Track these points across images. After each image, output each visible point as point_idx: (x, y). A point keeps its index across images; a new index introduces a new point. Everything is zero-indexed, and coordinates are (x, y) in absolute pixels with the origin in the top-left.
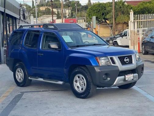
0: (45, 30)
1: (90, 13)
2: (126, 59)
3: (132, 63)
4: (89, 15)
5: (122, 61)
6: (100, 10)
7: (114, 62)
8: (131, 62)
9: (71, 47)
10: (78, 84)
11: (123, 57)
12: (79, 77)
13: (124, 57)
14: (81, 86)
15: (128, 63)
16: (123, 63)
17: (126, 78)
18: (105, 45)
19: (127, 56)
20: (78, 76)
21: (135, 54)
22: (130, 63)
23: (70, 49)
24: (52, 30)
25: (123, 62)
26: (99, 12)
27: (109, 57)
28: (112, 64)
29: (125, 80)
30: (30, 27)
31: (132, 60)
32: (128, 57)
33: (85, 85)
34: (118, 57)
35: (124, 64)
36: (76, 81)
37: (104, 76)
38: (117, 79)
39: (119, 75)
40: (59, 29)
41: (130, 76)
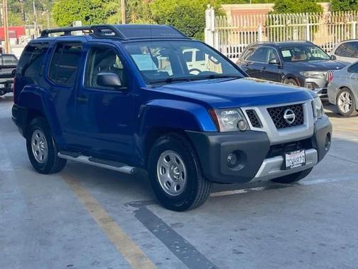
0: (94, 40)
1: (60, 15)
2: (289, 113)
3: (302, 123)
5: (277, 119)
6: (79, 9)
7: (256, 122)
8: (300, 121)
9: (151, 83)
11: (280, 108)
12: (168, 159)
13: (282, 110)
14: (174, 179)
15: (292, 125)
16: (281, 124)
17: (287, 162)
18: (239, 78)
19: (290, 107)
21: (311, 100)
22: (297, 124)
23: (148, 87)
24: (110, 41)
25: (280, 121)
26: (78, 13)
27: (244, 109)
28: (253, 128)
29: (283, 166)
30: (63, 33)
31: (303, 115)
32: (293, 110)
33: (183, 178)
34: (268, 109)
35: (281, 127)
37: (229, 158)
38: (264, 163)
39: (270, 155)
40: (126, 38)
41: (296, 157)
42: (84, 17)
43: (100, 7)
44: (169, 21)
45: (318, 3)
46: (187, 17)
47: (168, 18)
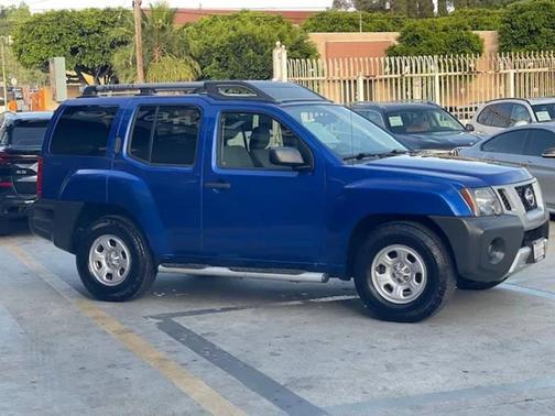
1: (25, 45)
2: (529, 193)
3: (537, 206)
4: (21, 51)
6: (61, 35)
7: (508, 205)
10: (387, 278)
12: (393, 255)
14: (399, 281)
17: (535, 253)
20: (391, 250)
25: (524, 203)
26: (57, 41)
27: (496, 189)
28: (506, 211)
33: (419, 281)
34: (516, 188)
35: (529, 209)
36: (382, 269)
38: (518, 255)
41: (540, 247)
42: (69, 49)
43: (98, 32)
44: (219, 59)
45: (474, 32)
46: (251, 53)
47: (216, 55)
